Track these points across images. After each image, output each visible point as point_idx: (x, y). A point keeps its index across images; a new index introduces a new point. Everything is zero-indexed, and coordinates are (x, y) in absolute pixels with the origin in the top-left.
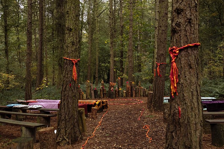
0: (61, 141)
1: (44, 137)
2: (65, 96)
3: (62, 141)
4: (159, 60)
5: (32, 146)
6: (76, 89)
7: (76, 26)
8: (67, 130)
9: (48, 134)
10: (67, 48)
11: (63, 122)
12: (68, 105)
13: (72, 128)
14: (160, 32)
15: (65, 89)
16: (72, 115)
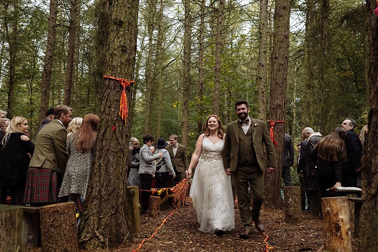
0: (87, 241)
1: (51, 220)
2: (102, 150)
3: (90, 240)
4: (274, 116)
5: (17, 224)
6: (124, 137)
7: (132, 19)
8: (102, 218)
9: (61, 213)
10: (112, 58)
11: (96, 202)
12: (107, 169)
13: (112, 215)
14: (276, 67)
15: (103, 136)
16: (114, 189)
